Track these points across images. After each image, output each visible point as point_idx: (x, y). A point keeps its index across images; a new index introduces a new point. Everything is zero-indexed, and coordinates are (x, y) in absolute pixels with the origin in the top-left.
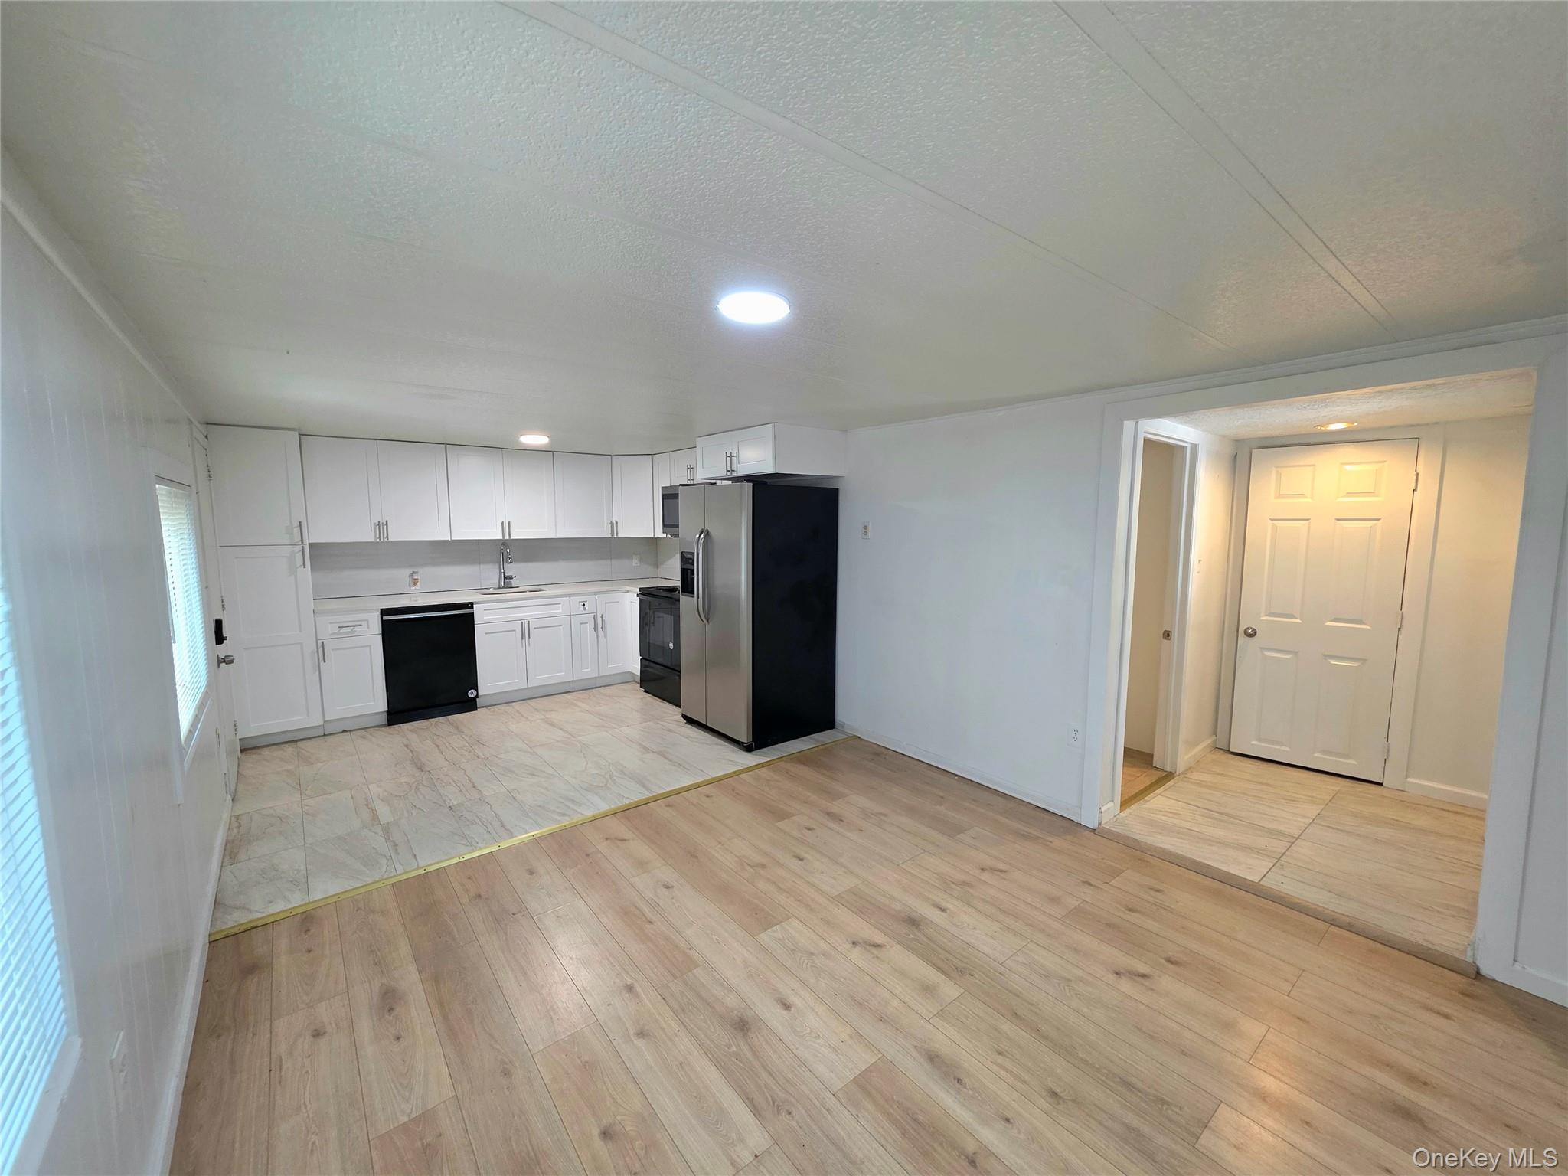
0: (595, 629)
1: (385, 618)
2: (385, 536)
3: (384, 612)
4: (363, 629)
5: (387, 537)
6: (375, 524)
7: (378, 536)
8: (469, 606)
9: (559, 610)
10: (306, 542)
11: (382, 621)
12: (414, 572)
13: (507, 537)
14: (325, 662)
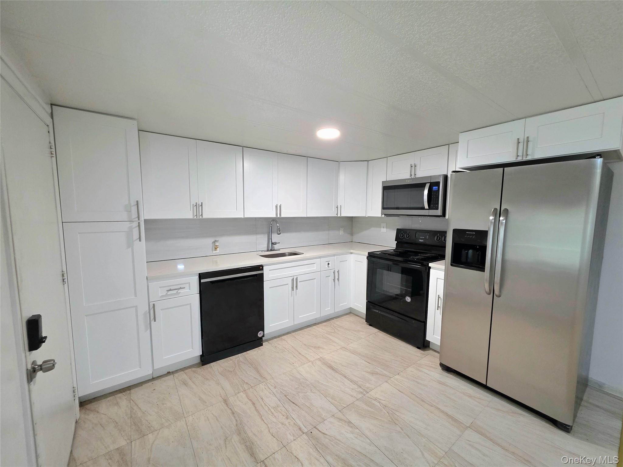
0: (334, 280)
1: (202, 281)
2: (201, 214)
3: (201, 276)
4: (186, 290)
5: (202, 215)
6: (193, 205)
7: (195, 214)
8: (260, 268)
9: (314, 268)
10: (142, 219)
11: (200, 283)
12: (215, 241)
13: (279, 216)
14: (155, 321)
